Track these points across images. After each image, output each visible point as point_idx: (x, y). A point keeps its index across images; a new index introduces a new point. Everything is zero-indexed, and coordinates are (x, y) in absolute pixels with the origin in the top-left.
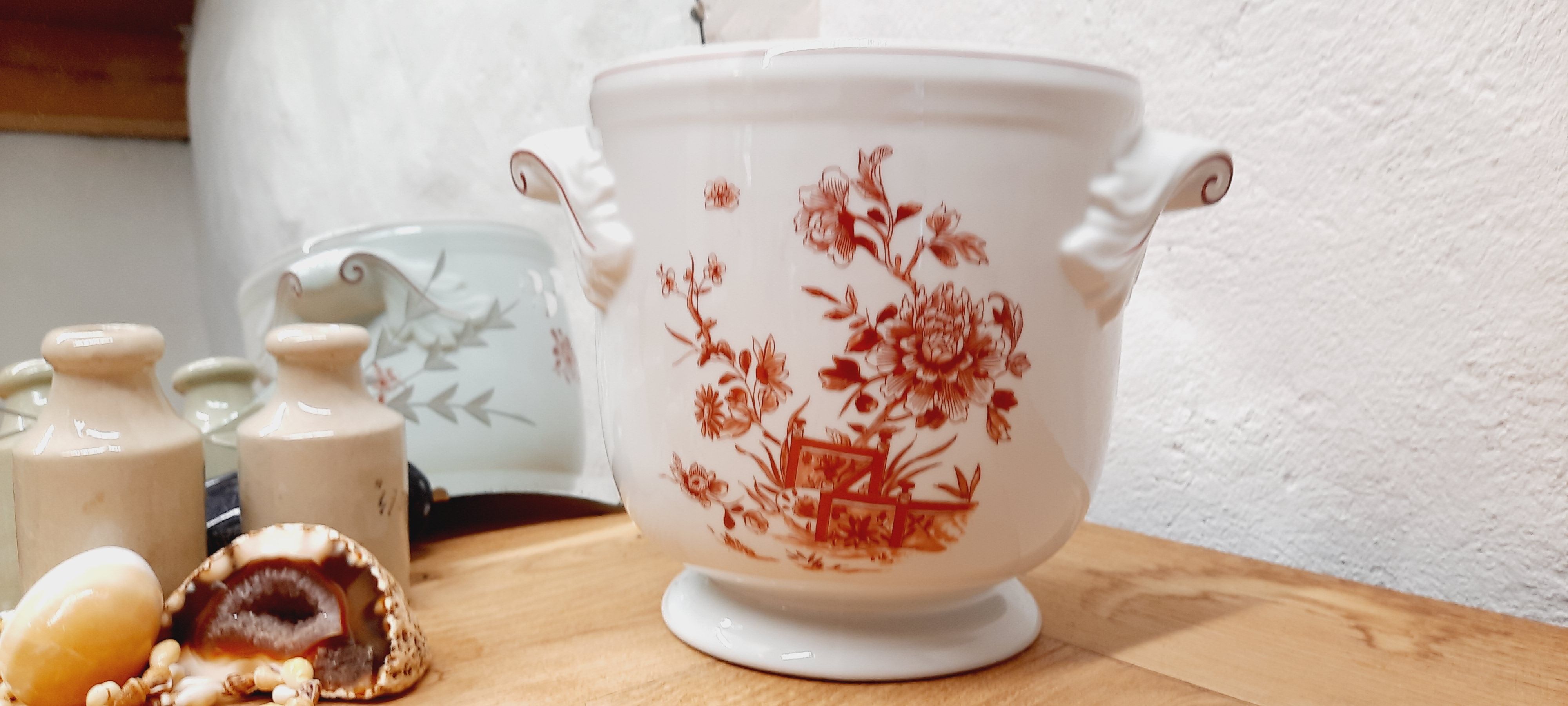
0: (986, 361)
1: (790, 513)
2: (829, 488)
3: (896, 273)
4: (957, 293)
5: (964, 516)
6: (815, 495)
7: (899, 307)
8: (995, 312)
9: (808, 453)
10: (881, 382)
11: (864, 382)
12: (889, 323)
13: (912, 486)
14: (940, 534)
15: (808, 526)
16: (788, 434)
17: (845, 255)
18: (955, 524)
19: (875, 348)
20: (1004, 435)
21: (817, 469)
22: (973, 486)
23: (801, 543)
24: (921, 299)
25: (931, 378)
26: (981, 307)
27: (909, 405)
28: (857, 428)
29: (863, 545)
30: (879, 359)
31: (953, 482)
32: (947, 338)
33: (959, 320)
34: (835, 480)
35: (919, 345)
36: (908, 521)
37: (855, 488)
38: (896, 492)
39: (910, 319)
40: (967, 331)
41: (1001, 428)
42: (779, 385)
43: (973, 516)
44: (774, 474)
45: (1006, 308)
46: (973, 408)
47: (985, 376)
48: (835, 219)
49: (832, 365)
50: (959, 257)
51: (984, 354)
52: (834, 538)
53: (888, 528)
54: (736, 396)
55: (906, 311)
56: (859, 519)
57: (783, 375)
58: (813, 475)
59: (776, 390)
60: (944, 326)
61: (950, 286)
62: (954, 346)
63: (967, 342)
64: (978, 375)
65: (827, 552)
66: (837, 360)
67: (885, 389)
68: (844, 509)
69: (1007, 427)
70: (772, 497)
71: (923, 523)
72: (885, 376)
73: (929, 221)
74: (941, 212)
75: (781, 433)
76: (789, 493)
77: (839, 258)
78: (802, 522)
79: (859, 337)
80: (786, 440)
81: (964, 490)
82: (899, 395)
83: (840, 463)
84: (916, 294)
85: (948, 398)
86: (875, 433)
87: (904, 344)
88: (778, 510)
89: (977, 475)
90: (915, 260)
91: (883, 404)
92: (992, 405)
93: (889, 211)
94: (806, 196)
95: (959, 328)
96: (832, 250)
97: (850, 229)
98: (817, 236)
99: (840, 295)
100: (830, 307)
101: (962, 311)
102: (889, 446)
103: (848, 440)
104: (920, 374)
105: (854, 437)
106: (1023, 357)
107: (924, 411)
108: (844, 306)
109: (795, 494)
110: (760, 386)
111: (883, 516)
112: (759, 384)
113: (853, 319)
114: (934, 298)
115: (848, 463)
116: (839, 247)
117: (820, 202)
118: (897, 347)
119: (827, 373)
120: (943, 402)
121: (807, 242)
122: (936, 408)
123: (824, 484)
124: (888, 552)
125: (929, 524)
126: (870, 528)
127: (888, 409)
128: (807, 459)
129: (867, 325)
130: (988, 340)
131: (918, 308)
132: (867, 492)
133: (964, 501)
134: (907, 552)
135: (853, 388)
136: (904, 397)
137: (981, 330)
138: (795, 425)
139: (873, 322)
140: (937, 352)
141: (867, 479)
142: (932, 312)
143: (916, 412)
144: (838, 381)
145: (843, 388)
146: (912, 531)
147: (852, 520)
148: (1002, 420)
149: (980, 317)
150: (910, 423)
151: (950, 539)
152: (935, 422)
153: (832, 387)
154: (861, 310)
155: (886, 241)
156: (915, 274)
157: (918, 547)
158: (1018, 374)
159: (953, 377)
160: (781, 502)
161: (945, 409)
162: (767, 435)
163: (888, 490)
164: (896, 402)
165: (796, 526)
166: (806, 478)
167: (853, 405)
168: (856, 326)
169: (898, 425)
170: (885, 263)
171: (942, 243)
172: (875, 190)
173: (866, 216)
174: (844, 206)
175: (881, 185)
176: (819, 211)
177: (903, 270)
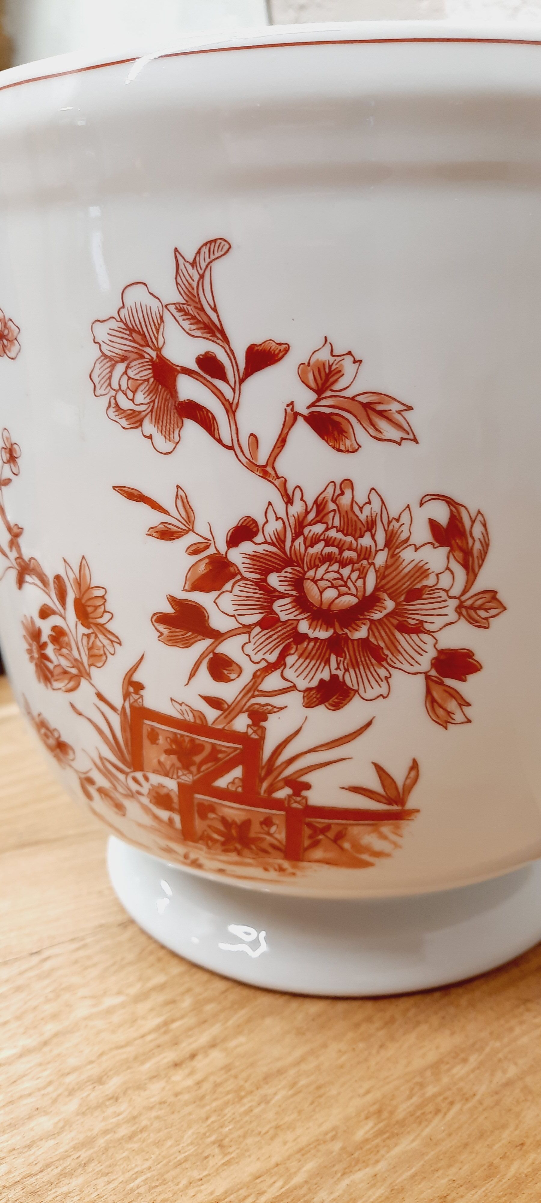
0: (418, 604)
1: (145, 800)
2: (188, 779)
3: (252, 466)
4: (361, 498)
5: (398, 827)
6: (171, 785)
7: (261, 521)
8: (433, 525)
9: (153, 729)
10: (244, 638)
11: (217, 636)
12: (247, 547)
13: (307, 786)
14: (359, 848)
15: (171, 821)
16: (125, 700)
17: (167, 435)
18: (385, 838)
19: (228, 586)
20: (458, 717)
21: (168, 752)
22: (409, 788)
23: (170, 838)
24: (297, 508)
25: (324, 634)
26: (405, 518)
27: (289, 673)
28: (214, 702)
29: (246, 852)
30: (236, 603)
31: (374, 783)
32: (346, 572)
33: (366, 541)
34: (194, 769)
35: (298, 583)
36: (307, 831)
37: (222, 782)
38: (283, 793)
39: (279, 541)
40: (381, 559)
41: (452, 705)
42: (102, 628)
43: (409, 827)
44: (116, 748)
45: (455, 519)
46: (397, 677)
47: (419, 629)
48: (147, 373)
49: (168, 609)
50: (361, 434)
51: (415, 594)
52: (205, 839)
53: (277, 836)
54: (58, 635)
55: (273, 527)
56: (234, 822)
57: (107, 616)
58: (163, 758)
59: (101, 636)
60: (341, 553)
61: (348, 483)
62: (360, 583)
63: (381, 575)
64: (404, 629)
65: (203, 853)
66: (173, 601)
67: (249, 649)
68: (212, 808)
69: (464, 703)
70: (121, 776)
71: (331, 834)
72: (247, 629)
73: (303, 370)
74: (324, 356)
75: (116, 698)
76: (139, 775)
77: (159, 440)
78: (164, 815)
79: (202, 568)
80: (123, 708)
81: (392, 794)
82: (273, 658)
83: (198, 748)
84: (289, 500)
85: (355, 664)
86: (241, 712)
87: (274, 580)
88: (131, 795)
89: (413, 774)
90: (282, 441)
91: (249, 670)
92: (433, 673)
93: (231, 354)
94: (102, 332)
95: (366, 554)
96: (149, 427)
97: (172, 390)
98: (125, 404)
99: (167, 501)
100: (156, 518)
101: (370, 526)
102: (264, 729)
103: (202, 716)
104: (304, 627)
105: (211, 714)
106: (493, 595)
107: (315, 683)
108: (175, 520)
109: (147, 779)
110: (82, 630)
111: (267, 822)
112: (80, 627)
113: (190, 539)
114: (320, 505)
115: (208, 750)
116: (157, 421)
117: (124, 345)
118: (262, 585)
119: (161, 619)
120: (346, 670)
121: (111, 410)
122: (334, 677)
123: (180, 773)
124: (286, 864)
125: (339, 837)
126: (252, 835)
127: (259, 676)
128: (153, 737)
129: (211, 551)
130: (421, 571)
131: (292, 520)
132: (240, 790)
133: (395, 808)
134: (315, 866)
135: (202, 645)
136: (280, 664)
137: (408, 555)
138: (131, 689)
139: (222, 547)
140: (330, 594)
141: (237, 772)
142: (318, 528)
143: (302, 684)
144: (180, 632)
145: (187, 644)
146: (315, 844)
147: (224, 820)
148: (454, 694)
149: (403, 536)
150: (294, 700)
151: (378, 854)
152: (334, 699)
153: (172, 641)
154: (201, 527)
155: (231, 409)
156: (283, 465)
157: (328, 862)
158: (481, 624)
159: (362, 633)
160: (134, 787)
161: (350, 679)
162: (100, 696)
163: (272, 789)
164: (271, 668)
165: (156, 817)
166: (155, 761)
167: (204, 669)
168: (195, 550)
169: (277, 701)
170: (231, 448)
171: (328, 411)
172: (206, 321)
173: (194, 367)
174: (158, 350)
175: (215, 309)
176: (123, 359)
177: (262, 459)
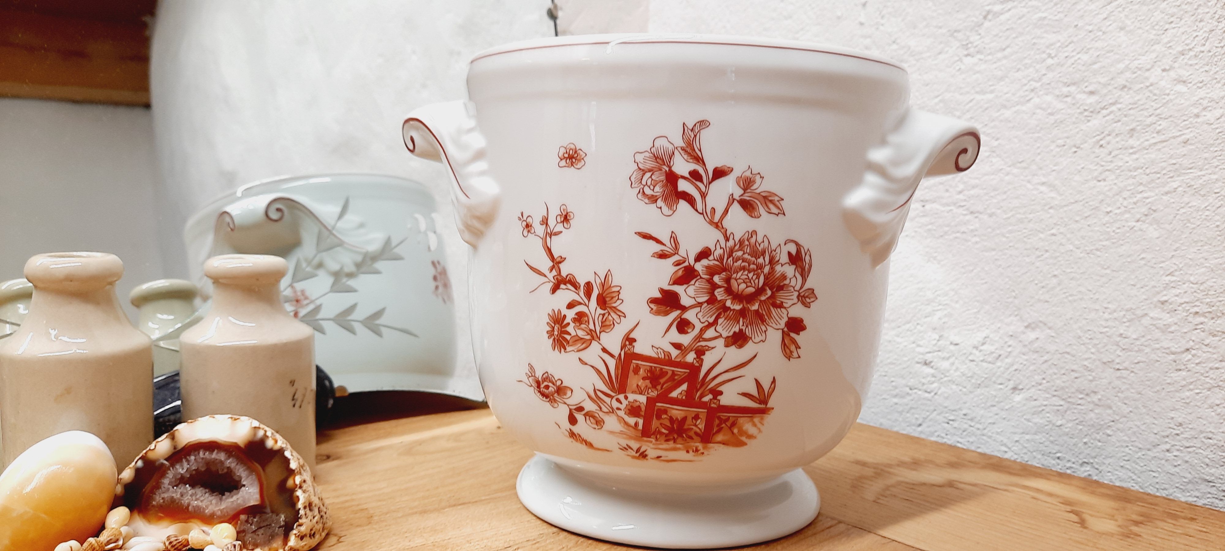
0: (781, 293)
1: (621, 413)
2: (654, 394)
3: (711, 222)
4: (760, 240)
5: (762, 419)
6: (642, 399)
7: (713, 249)
8: (789, 254)
9: (637, 365)
10: (698, 309)
11: (684, 309)
12: (705, 262)
13: (721, 393)
14: (742, 432)
15: (636, 424)
16: (621, 350)
17: (670, 207)
18: (755, 425)
19: (693, 282)
20: (795, 354)
21: (644, 379)
22: (770, 395)
23: (631, 438)
24: (731, 243)
25: (738, 307)
26: (778, 250)
27: (719, 328)
28: (677, 346)
29: (679, 440)
30: (695, 291)
31: (754, 391)
32: (751, 275)
33: (761, 260)
34: (659, 387)
35: (728, 280)
36: (717, 422)
37: (674, 394)
38: (707, 398)
39: (721, 259)
40: (767, 269)
41: (793, 348)
42: (615, 310)
43: (769, 418)
44: (609, 382)
45: (798, 252)
46: (770, 331)
47: (781, 306)
48: (663, 178)
49: (658, 295)
50: (762, 210)
51: (781, 288)
52: (657, 434)
53: (700, 426)
54: (580, 318)
55: (719, 252)
56: (677, 419)
57: (619, 302)
58: (641, 382)
59: (612, 314)
60: (749, 266)
61: (755, 232)
62: (757, 281)
63: (766, 278)
64: (776, 306)
65: (651, 445)
66: (662, 291)
67: (700, 316)
68: (665, 411)
69: (798, 347)
70: (607, 400)
71: (729, 424)
72: (700, 304)
73: (738, 180)
74: (748, 174)
75: (616, 350)
76: (621, 397)
77: (665, 209)
78: (632, 421)
79: (680, 273)
80: (620, 354)
81: (762, 398)
82: (711, 320)
83: (663, 373)
84: (727, 239)
85: (751, 324)
86: (691, 351)
87: (716, 279)
88: (612, 411)
89: (773, 386)
90: (726, 211)
91: (698, 326)
92: (786, 329)
93: (706, 171)
94: (640, 158)
95: (760, 267)
96: (660, 203)
97: (675, 186)
98: (648, 191)
99: (665, 239)
100: (658, 248)
101: (763, 253)
102: (702, 360)
103: (669, 354)
104: (728, 303)
105: (674, 353)
106: (813, 290)
107: (731, 334)
108: (668, 249)
109: (626, 398)
110: (600, 311)
111: (696, 417)
112: (598, 309)
113: (676, 258)
114: (741, 242)
115: (670, 373)
116: (665, 200)
117: (650, 164)
118: (710, 281)
119: (654, 301)
120: (747, 326)
121: (639, 196)
122: (741, 330)
123: (650, 391)
124: (700, 446)
125: (734, 424)
126: (686, 427)
127: (703, 331)
128: (636, 370)
129: (686, 264)
130: (784, 277)
131: (728, 249)
132: (684, 398)
133: (763, 406)
134: (716, 446)
135: (675, 314)
136: (715, 322)
137: (778, 268)
138: (627, 343)
139: (692, 262)
140: (743, 286)
141: (684, 387)
142: (740, 253)
143: (725, 334)
144: (663, 308)
145: (666, 314)
146: (719, 431)
147: (671, 419)
148: (794, 342)
149: (777, 259)
150: (720, 343)
151: (750, 437)
152: (740, 342)
153: (658, 313)
154: (682, 252)
155: (704, 196)
156: (726, 223)
157: (724, 443)
158: (807, 305)
159: (755, 307)
160: (615, 404)
161: (748, 332)
162: (604, 350)
163: (702, 396)
164: (710, 325)
165: (626, 423)
166: (635, 386)
167: (674, 328)
168: (677, 264)
169: (711, 344)
170: (703, 214)
171: (748, 198)
172: (695, 155)
173: (687, 175)
174: (670, 167)
175: (700, 150)
176: (650, 171)
177: (716, 219)
